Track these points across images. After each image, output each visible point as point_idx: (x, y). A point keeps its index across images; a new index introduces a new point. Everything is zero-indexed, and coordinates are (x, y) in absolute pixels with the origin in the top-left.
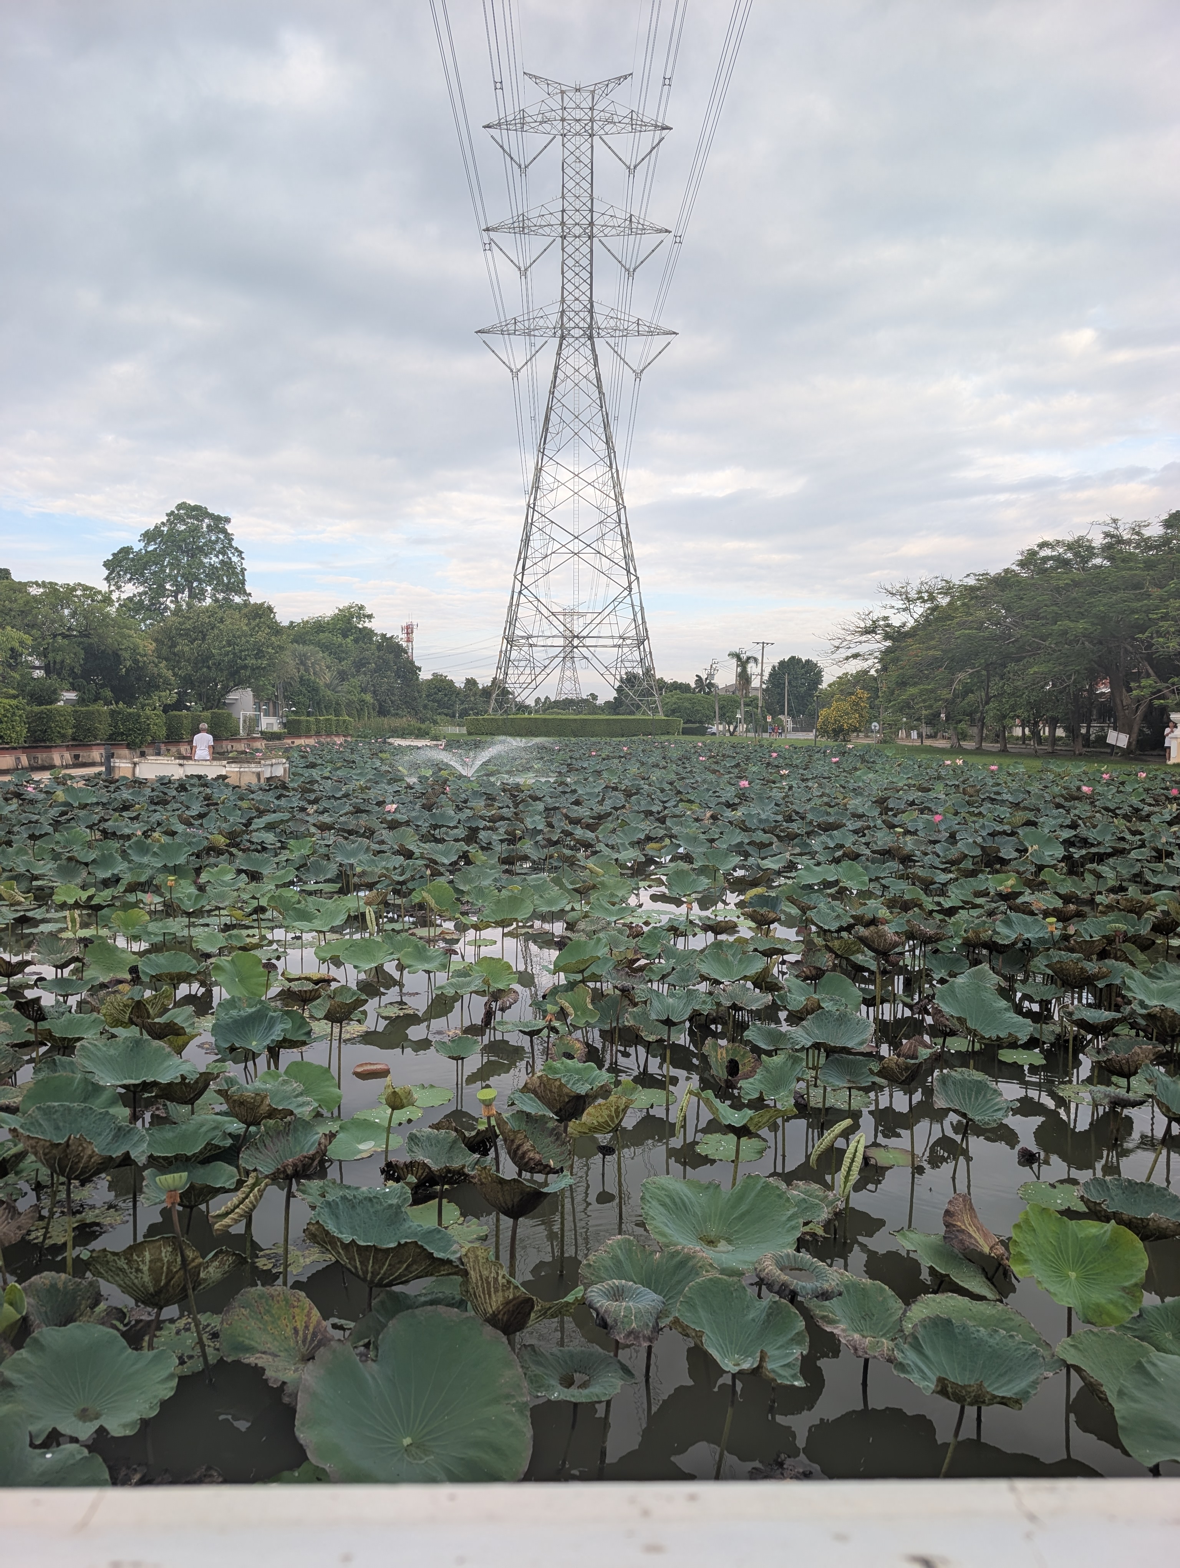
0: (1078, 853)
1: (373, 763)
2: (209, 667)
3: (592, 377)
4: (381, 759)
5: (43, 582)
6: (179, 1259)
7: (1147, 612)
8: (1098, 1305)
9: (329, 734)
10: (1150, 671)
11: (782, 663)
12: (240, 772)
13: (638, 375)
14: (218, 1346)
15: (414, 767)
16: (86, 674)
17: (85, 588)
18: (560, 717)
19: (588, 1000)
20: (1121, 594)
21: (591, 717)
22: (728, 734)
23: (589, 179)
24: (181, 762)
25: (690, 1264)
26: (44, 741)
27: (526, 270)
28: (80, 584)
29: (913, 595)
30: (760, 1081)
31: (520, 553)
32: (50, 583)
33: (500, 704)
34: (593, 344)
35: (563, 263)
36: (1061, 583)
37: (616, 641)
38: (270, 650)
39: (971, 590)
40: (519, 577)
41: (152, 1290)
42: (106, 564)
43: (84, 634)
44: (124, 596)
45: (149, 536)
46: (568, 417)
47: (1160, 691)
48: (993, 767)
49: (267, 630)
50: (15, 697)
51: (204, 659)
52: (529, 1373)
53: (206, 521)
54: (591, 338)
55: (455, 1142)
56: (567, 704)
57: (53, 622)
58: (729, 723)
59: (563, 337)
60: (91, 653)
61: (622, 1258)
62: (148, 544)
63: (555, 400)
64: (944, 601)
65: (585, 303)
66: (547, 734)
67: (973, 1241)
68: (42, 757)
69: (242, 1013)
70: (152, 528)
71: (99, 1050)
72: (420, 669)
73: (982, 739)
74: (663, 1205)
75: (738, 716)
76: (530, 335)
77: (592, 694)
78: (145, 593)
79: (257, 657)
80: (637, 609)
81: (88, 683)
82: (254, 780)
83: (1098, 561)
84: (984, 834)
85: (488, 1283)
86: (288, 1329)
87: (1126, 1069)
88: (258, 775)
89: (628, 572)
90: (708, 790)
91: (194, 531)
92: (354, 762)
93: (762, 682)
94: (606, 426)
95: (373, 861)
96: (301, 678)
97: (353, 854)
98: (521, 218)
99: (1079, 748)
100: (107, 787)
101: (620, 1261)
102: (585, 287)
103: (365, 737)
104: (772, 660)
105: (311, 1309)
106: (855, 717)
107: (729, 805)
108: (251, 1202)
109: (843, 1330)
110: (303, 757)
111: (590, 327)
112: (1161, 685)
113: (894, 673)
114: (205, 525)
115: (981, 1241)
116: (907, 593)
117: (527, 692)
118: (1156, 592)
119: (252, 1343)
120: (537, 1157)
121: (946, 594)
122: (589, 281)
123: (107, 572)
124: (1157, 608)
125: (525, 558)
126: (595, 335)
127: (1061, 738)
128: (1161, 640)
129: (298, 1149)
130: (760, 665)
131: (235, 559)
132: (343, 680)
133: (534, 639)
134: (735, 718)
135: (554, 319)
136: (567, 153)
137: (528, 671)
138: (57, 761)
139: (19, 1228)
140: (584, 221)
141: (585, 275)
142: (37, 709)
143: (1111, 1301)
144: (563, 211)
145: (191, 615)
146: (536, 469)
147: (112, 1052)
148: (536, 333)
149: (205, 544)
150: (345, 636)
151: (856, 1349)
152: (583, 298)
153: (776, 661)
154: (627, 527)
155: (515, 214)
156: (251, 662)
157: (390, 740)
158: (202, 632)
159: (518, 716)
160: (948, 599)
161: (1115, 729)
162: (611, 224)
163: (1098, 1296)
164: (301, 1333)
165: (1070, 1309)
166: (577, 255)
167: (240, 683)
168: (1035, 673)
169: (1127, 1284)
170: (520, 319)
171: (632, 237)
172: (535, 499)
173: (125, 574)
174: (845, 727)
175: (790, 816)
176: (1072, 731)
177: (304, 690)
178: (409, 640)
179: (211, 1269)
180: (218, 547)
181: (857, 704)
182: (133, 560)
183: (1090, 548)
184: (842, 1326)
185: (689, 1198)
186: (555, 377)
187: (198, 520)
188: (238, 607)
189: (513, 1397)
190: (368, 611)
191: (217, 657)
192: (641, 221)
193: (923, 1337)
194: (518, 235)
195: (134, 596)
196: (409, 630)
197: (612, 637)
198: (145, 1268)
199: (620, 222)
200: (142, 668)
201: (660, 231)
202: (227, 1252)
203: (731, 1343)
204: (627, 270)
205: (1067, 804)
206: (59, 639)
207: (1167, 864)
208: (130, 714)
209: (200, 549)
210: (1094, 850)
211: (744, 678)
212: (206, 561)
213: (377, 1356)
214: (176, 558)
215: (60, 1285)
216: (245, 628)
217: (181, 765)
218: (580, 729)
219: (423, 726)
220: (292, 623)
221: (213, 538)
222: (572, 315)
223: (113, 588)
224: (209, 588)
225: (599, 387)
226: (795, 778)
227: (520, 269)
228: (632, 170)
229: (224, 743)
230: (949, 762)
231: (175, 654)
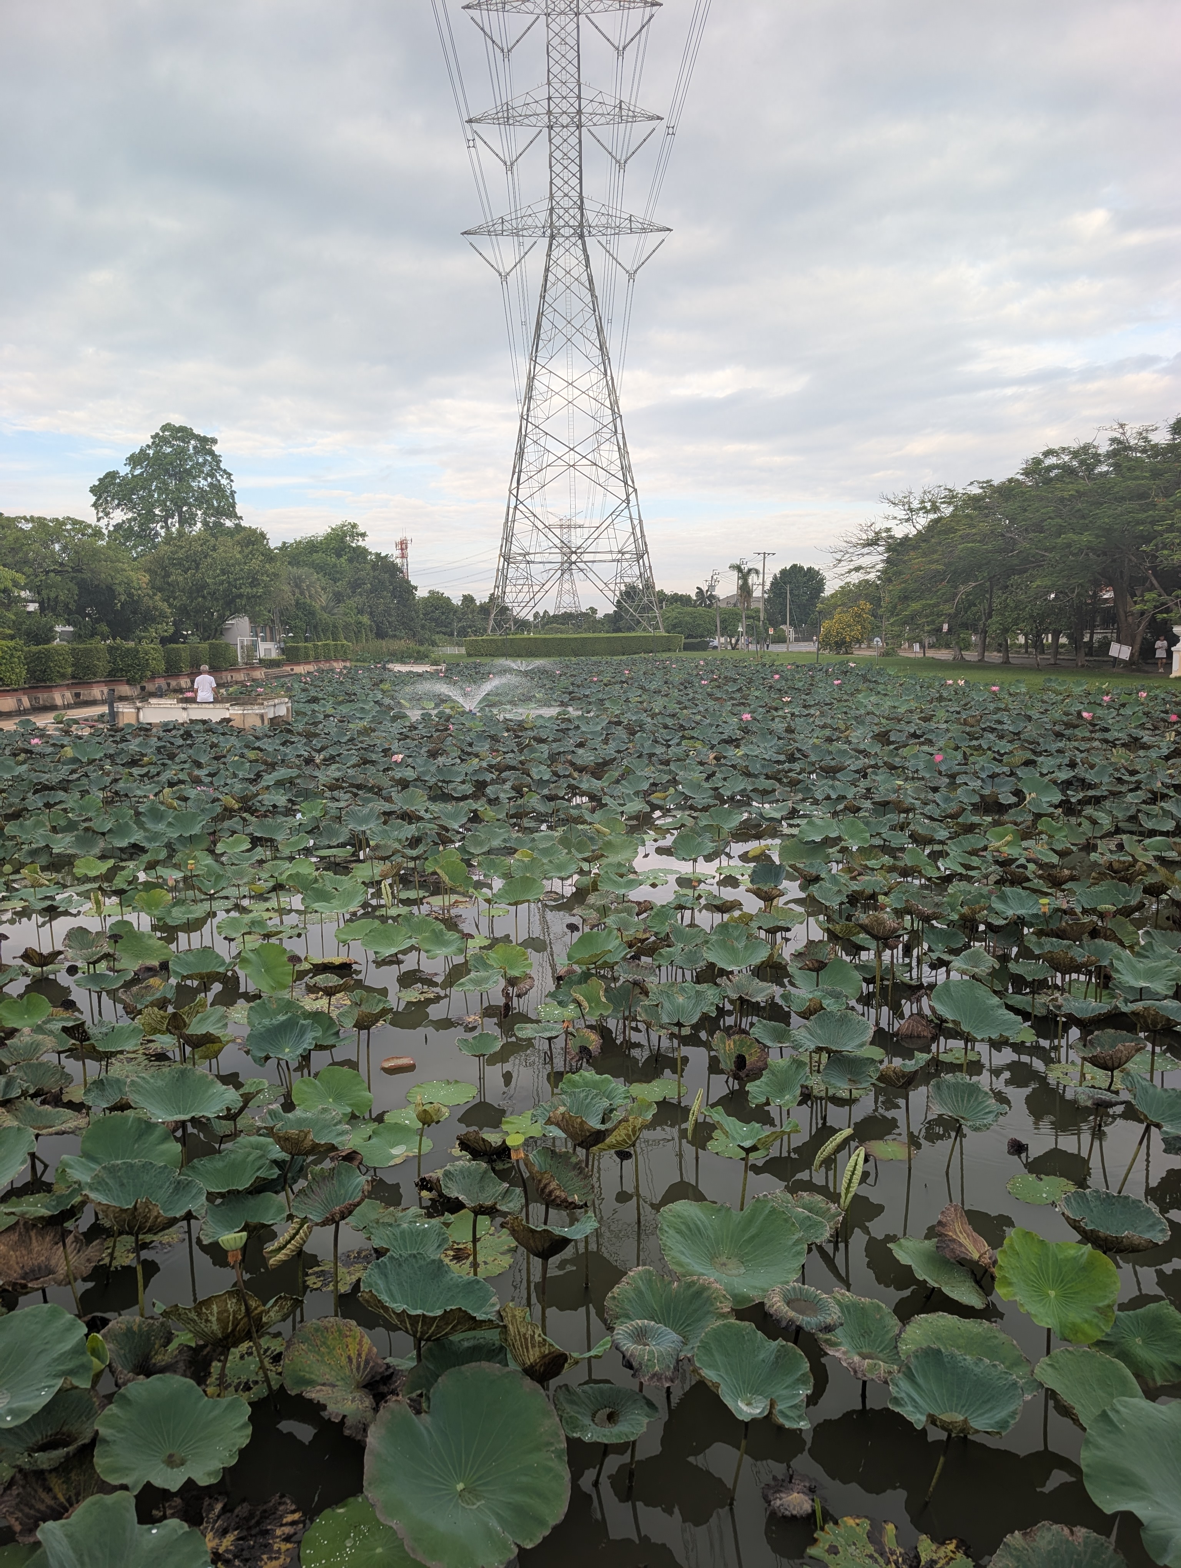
0: (1075, 796)
1: (375, 695)
2: (204, 597)
3: (584, 278)
4: (382, 690)
5: (32, 517)
6: (243, 1308)
7: (1153, 523)
8: (1074, 1324)
9: (328, 659)
10: (1155, 582)
11: (783, 572)
12: (244, 715)
13: (632, 275)
14: (280, 1370)
15: (417, 699)
16: (81, 611)
17: (75, 522)
18: (559, 636)
19: (602, 993)
20: (1127, 505)
21: (591, 635)
22: (729, 647)
23: (575, 62)
24: (184, 705)
25: (705, 1294)
26: (45, 681)
27: (512, 164)
28: (69, 518)
29: (916, 505)
30: (767, 1084)
31: (515, 467)
32: (39, 518)
33: (498, 625)
34: (584, 244)
35: (551, 156)
36: (1066, 494)
37: (614, 556)
38: (265, 578)
39: (974, 501)
40: (514, 492)
41: (220, 1336)
42: (93, 490)
43: (77, 570)
44: (113, 522)
45: (134, 460)
46: (560, 323)
47: (1163, 604)
48: (994, 688)
49: (261, 558)
50: (12, 637)
51: (199, 589)
52: (565, 1415)
53: (193, 442)
54: (582, 237)
55: (485, 1172)
56: (566, 618)
57: (44, 558)
58: (731, 637)
59: (552, 237)
60: (83, 585)
61: (643, 1288)
62: (134, 468)
63: (546, 305)
64: (947, 511)
65: (575, 199)
66: (547, 655)
67: (963, 1249)
68: (43, 697)
69: (274, 1021)
70: (137, 451)
71: (148, 1082)
72: (416, 588)
73: (985, 648)
74: (679, 1232)
75: (740, 629)
76: (518, 236)
77: (591, 608)
78: (135, 519)
79: (252, 585)
80: (636, 522)
81: (84, 618)
82: (258, 723)
83: (1104, 468)
84: (984, 775)
85: (526, 1339)
86: (343, 1359)
87: (1110, 1064)
88: (262, 716)
89: (626, 483)
90: (711, 725)
91: (180, 453)
92: (355, 694)
93: (764, 592)
94: (600, 331)
95: (386, 831)
96: (297, 603)
97: (365, 820)
98: (505, 108)
99: (1082, 659)
100: (113, 736)
101: (641, 1292)
102: (574, 182)
103: (364, 661)
104: (774, 568)
105: (362, 1337)
106: (857, 629)
107: (730, 741)
108: (302, 1239)
109: (844, 1353)
110: (304, 690)
111: (581, 225)
112: (1165, 598)
113: (896, 588)
114: (191, 447)
115: (971, 1248)
116: (909, 503)
117: (527, 610)
118: (1161, 502)
119: (313, 1376)
120: (563, 1195)
121: (949, 503)
122: (578, 175)
123: (94, 498)
124: (1163, 518)
125: (520, 471)
126: (586, 233)
127: (1064, 645)
128: (1166, 552)
129: (342, 1192)
130: (761, 576)
131: (224, 482)
132: (339, 602)
133: (532, 556)
134: (736, 631)
135: (543, 216)
136: (551, 34)
137: (526, 589)
138: (59, 702)
139: (89, 1260)
140: (572, 110)
141: (574, 168)
142: (34, 648)
143: (1086, 1321)
144: (549, 98)
145: (183, 544)
146: (529, 378)
147: (160, 1083)
148: (525, 233)
149: (192, 467)
150: (339, 556)
151: (855, 1372)
152: (573, 194)
153: (777, 571)
154: (624, 437)
155: (499, 103)
156: (246, 590)
157: (390, 666)
158: (195, 561)
159: (518, 636)
160: (951, 509)
161: (1118, 641)
162: (600, 112)
163: (1074, 1316)
164: (354, 1361)
165: (1049, 1330)
166: (565, 147)
167: (236, 612)
168: (1038, 586)
169: (1101, 1305)
170: (507, 218)
171: (622, 126)
172: (528, 410)
173: (113, 499)
174: (848, 639)
175: (793, 754)
176: (1075, 640)
177: (300, 614)
178: (403, 556)
179: (272, 1314)
180: (206, 469)
181: (860, 616)
182: (120, 485)
183: (1096, 455)
184: (843, 1349)
185: (702, 1222)
186: (546, 280)
187: (183, 441)
188: (230, 533)
189: (552, 1444)
190: (361, 529)
191: (212, 587)
192: (632, 108)
193: (916, 1367)
194: (502, 127)
195: (124, 522)
196: (403, 545)
197: (611, 552)
198: (214, 1319)
199: (610, 109)
200: (137, 602)
201: (651, 118)
202: (285, 1298)
203: (744, 1383)
204: (617, 161)
205: (1066, 732)
206: (52, 574)
207: (1162, 808)
208: (128, 650)
209: (188, 472)
210: (1091, 793)
211: (745, 590)
212: (193, 484)
213: (429, 1407)
214: (164, 483)
215: (135, 1328)
216: (238, 556)
217: (184, 709)
218: (579, 649)
219: (422, 649)
220: (284, 543)
221: (201, 460)
222: (561, 212)
223: (101, 515)
224: (199, 512)
225: (592, 290)
226: (797, 706)
227: (505, 164)
228: (620, 51)
229: (224, 674)
230: (950, 682)
231: (168, 584)
